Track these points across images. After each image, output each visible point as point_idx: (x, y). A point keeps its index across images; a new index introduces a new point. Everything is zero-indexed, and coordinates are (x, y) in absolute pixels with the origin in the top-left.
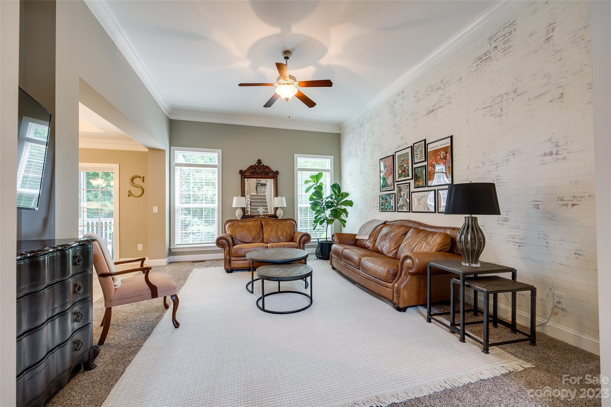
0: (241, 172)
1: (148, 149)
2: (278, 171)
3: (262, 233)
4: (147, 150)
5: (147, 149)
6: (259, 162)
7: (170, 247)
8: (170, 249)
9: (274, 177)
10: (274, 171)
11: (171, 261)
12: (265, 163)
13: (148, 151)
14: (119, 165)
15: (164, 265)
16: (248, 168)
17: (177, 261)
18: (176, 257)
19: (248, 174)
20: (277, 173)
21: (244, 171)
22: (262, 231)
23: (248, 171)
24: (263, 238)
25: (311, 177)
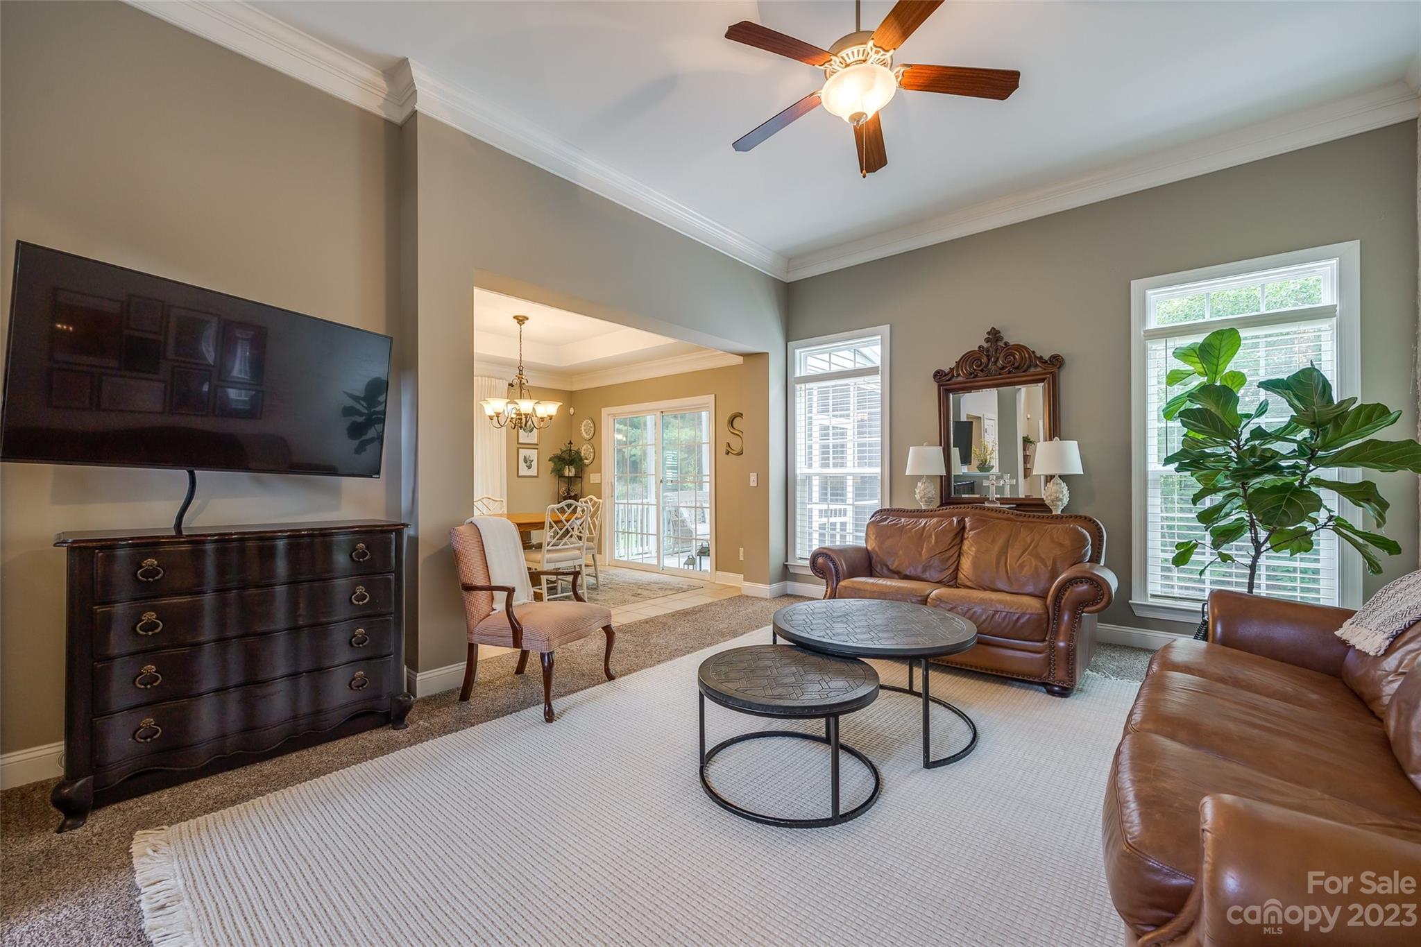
0: (939, 375)
1: (742, 358)
2: (1059, 356)
3: (957, 554)
4: (740, 360)
5: (740, 357)
6: (994, 336)
7: (787, 561)
8: (787, 565)
9: (1044, 376)
10: (1046, 358)
11: (789, 592)
12: (1012, 338)
13: (742, 363)
14: (715, 396)
15: (765, 597)
16: (957, 360)
17: (801, 595)
18: (798, 585)
19: (960, 379)
20: (1057, 361)
21: (946, 372)
22: (955, 548)
23: (957, 371)
24: (957, 569)
25: (1181, 354)
